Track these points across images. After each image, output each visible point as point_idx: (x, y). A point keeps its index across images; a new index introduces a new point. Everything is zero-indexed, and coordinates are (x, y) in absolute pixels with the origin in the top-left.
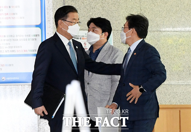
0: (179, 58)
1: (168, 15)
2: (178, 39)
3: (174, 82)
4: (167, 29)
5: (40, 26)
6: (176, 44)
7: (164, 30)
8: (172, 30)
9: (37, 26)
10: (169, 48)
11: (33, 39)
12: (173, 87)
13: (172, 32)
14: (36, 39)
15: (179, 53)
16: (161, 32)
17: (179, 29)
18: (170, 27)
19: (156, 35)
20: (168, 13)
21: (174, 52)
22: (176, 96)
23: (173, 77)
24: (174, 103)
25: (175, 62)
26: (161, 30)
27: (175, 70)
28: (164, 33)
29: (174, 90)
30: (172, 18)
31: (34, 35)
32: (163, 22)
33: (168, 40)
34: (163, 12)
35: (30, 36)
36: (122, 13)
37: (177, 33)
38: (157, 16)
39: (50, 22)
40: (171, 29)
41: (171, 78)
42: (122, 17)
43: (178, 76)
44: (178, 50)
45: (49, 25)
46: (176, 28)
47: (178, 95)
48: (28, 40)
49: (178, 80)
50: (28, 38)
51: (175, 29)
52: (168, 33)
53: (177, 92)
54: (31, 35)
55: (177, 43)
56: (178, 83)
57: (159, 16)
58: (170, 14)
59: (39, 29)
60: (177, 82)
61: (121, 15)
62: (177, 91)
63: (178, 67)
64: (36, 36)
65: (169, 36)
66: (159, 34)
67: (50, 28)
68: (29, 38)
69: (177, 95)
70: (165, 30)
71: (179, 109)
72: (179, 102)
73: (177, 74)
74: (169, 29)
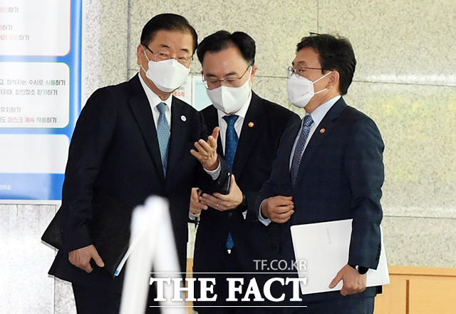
0: (409, 150)
1: (386, 42)
2: (409, 102)
3: (395, 208)
4: (384, 78)
5: (67, 59)
6: (405, 115)
7: (374, 78)
8: (396, 81)
9: (60, 59)
10: (385, 124)
11: (49, 92)
12: (392, 221)
13: (394, 85)
14: (56, 92)
15: (410, 137)
16: (367, 84)
17: (412, 78)
18: (389, 73)
19: (356, 91)
20: (385, 38)
21: (397, 135)
22: (400, 245)
23: (394, 197)
24: (395, 262)
25: (399, 160)
26: (368, 79)
27: (398, 180)
28: (375, 88)
29: (396, 229)
30: (397, 49)
31: (53, 83)
32: (374, 59)
33: (384, 106)
34: (374, 34)
35: (41, 82)
36: (271, 35)
37: (408, 88)
38: (358, 44)
39: (93, 50)
40: (392, 77)
41: (389, 201)
42: (272, 44)
43: (406, 193)
44: (409, 131)
45: (91, 57)
46: (405, 76)
47: (405, 243)
48: (36, 92)
49: (406, 206)
50: (36, 88)
51: (403, 78)
52: (386, 86)
53: (401, 235)
54: (45, 82)
55: (405, 111)
56: (406, 212)
57: (364, 44)
58: (391, 41)
59: (64, 66)
60: (403, 209)
61: (270, 39)
62: (403, 232)
63: (406, 172)
64: (58, 82)
65: (387, 95)
66: (362, 89)
67: (92, 66)
68: (40, 87)
69: (402, 242)
70: (379, 79)
71: (407, 278)
72: (406, 260)
73: (404, 190)
74: (389, 76)
